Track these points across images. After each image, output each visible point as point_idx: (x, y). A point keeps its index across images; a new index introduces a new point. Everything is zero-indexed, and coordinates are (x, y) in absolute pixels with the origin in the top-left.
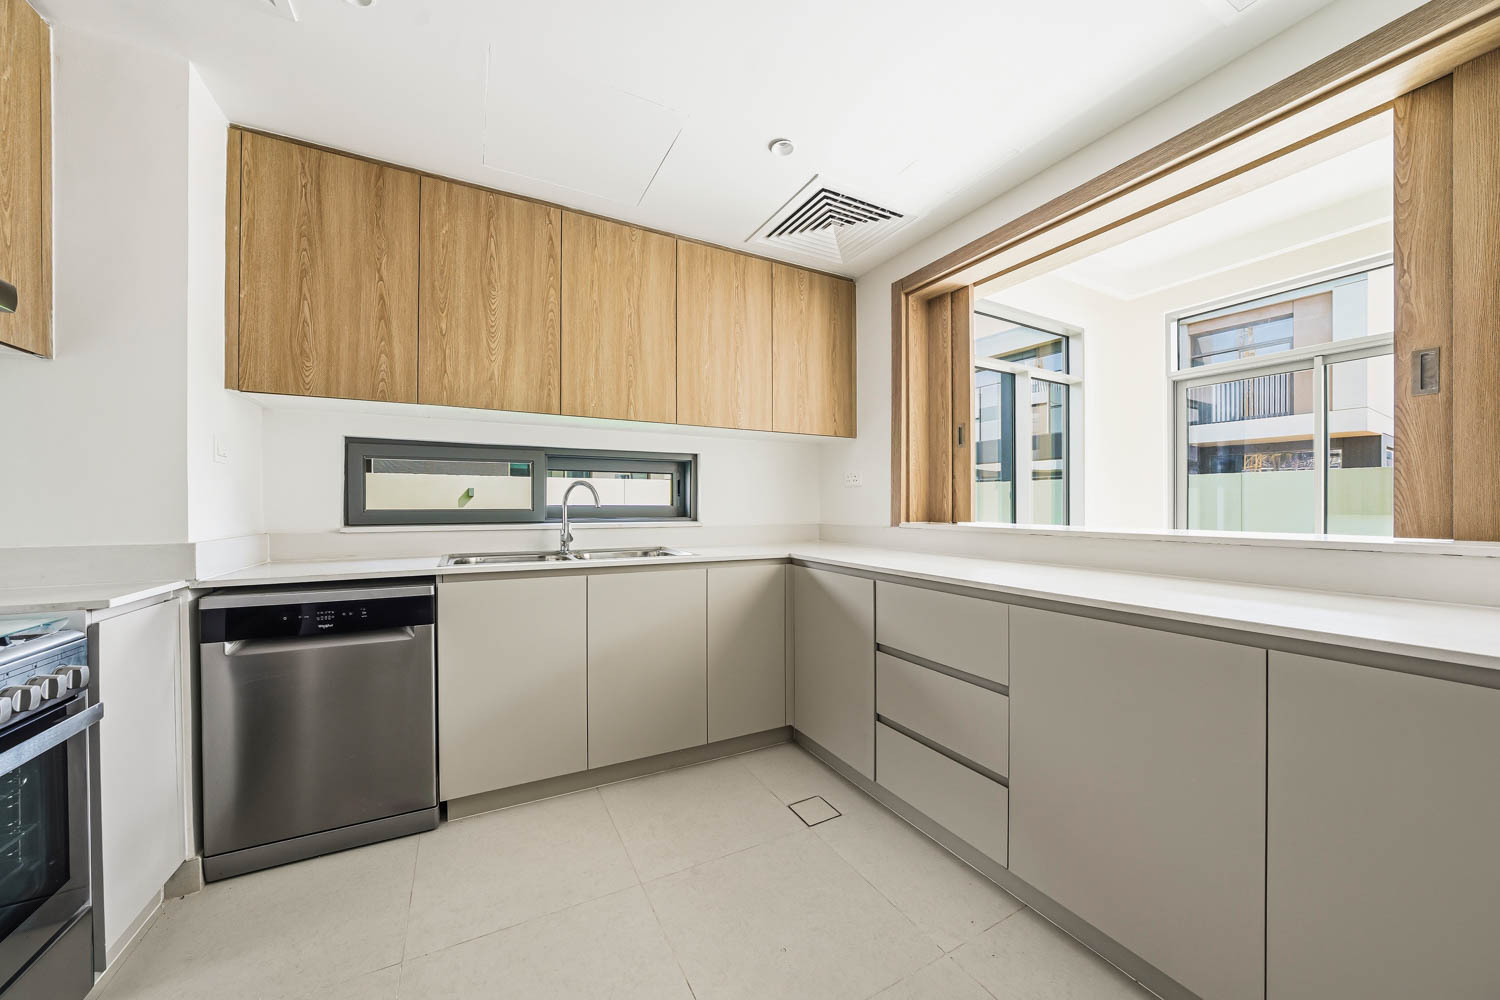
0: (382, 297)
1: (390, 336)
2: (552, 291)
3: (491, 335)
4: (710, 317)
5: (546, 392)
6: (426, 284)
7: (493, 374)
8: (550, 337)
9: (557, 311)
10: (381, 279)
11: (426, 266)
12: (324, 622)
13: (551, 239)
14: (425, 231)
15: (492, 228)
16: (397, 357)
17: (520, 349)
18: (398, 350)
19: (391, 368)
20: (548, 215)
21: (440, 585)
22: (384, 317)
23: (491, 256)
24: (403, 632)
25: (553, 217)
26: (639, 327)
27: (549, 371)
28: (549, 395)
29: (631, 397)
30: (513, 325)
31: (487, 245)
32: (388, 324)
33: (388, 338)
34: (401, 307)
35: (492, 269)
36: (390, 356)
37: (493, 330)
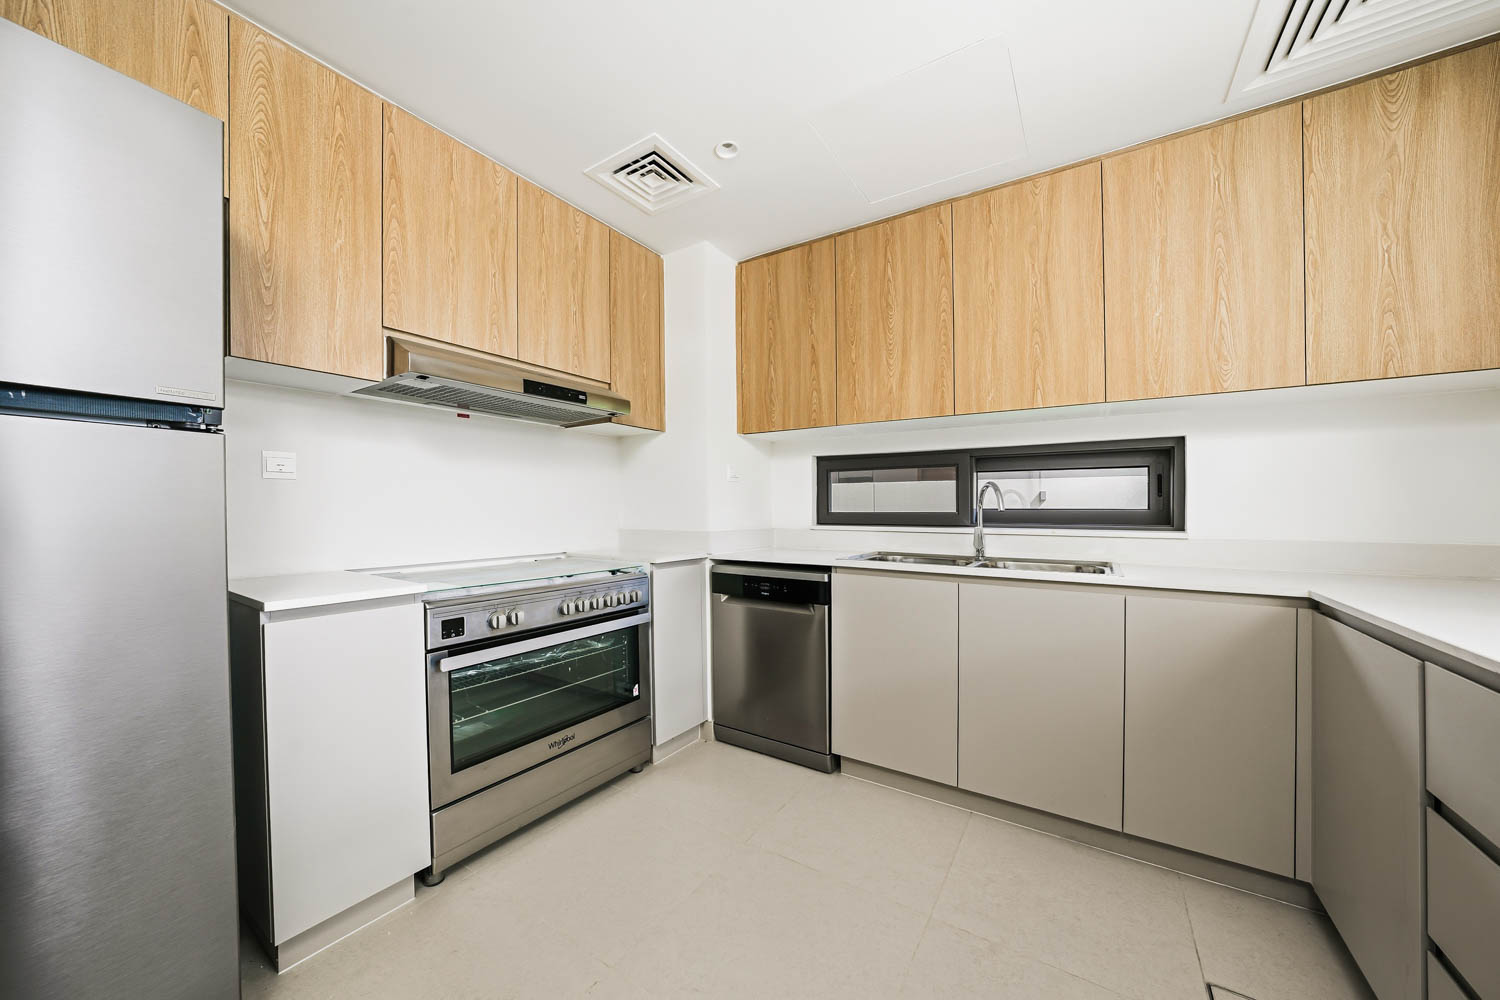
0: (813, 347)
1: (818, 375)
2: (944, 291)
3: (890, 353)
4: (1164, 242)
5: (940, 394)
6: (841, 324)
7: (892, 388)
8: (943, 339)
9: (950, 311)
10: (812, 332)
11: (840, 310)
12: (765, 591)
13: (942, 238)
14: (839, 282)
15: (889, 254)
16: (823, 391)
17: (914, 358)
18: (824, 386)
19: (820, 399)
20: (939, 215)
21: (833, 575)
22: (815, 362)
23: (889, 280)
24: (808, 609)
25: (943, 216)
26: (1048, 295)
27: (942, 373)
28: (942, 397)
29: (1038, 380)
30: (908, 337)
31: (885, 270)
32: (817, 367)
33: (817, 378)
34: (825, 350)
35: (889, 292)
36: (819, 391)
37: (891, 348)
